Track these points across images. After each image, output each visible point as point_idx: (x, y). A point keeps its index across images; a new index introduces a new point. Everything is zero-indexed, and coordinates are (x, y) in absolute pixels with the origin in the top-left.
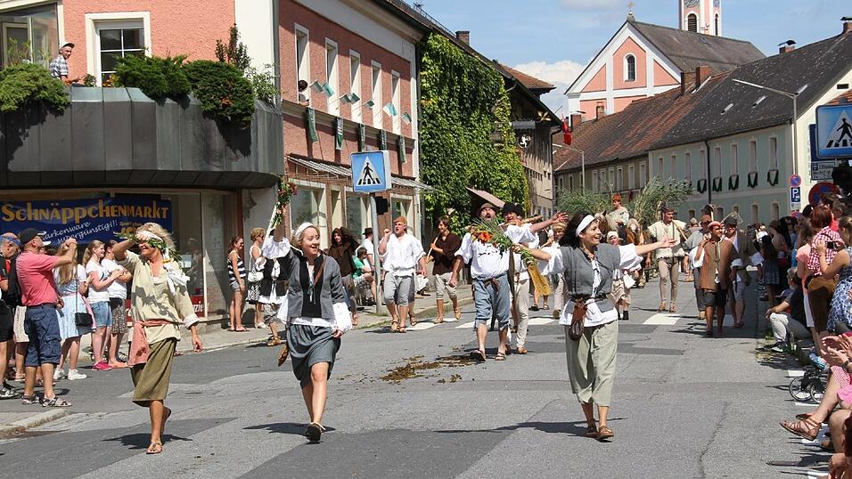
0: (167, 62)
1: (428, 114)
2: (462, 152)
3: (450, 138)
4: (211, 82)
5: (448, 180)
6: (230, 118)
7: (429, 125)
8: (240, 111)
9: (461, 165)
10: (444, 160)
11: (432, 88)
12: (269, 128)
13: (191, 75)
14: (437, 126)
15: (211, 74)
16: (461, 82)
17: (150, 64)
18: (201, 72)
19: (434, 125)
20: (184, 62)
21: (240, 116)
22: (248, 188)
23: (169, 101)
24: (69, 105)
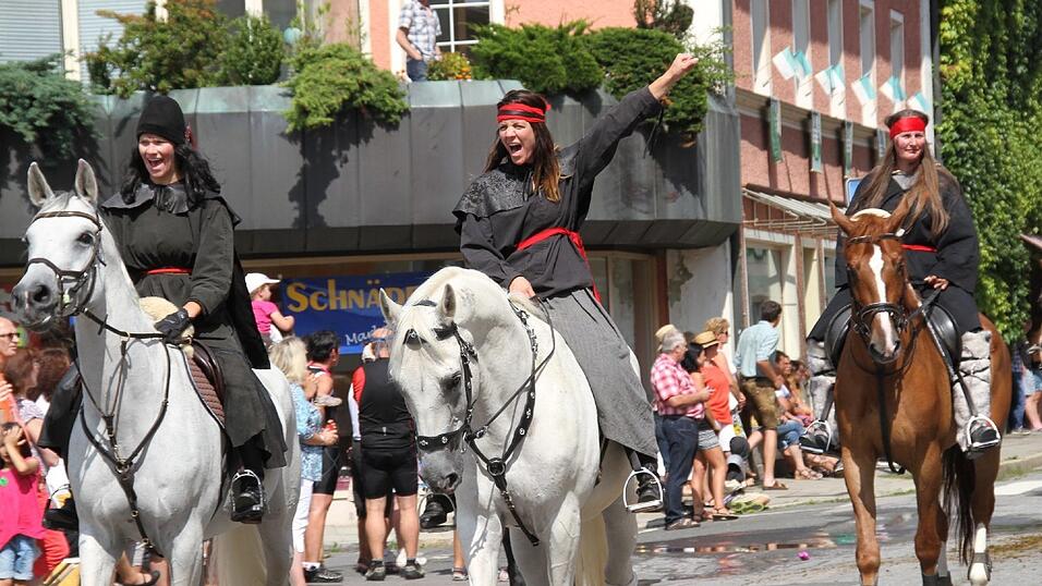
0: (561, 34)
1: (954, 92)
2: (1013, 165)
3: (991, 136)
4: (635, 66)
5: (989, 221)
6: (666, 128)
7: (957, 114)
8: (683, 115)
9: (1012, 189)
10: (985, 182)
11: (960, 40)
12: (721, 141)
13: (600, 53)
14: (970, 116)
15: (633, 51)
16: (1010, 22)
17: (532, 37)
18: (616, 49)
19: (966, 113)
20: (586, 31)
21: (685, 123)
22: (680, 247)
23: (568, 101)
24: (406, 112)
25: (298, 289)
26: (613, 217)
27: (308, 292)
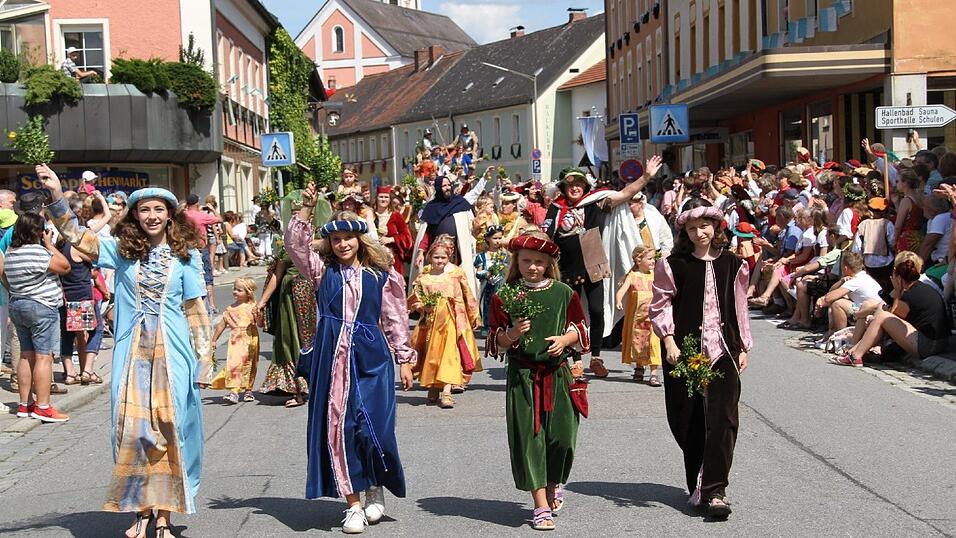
0: (150, 64)
1: (276, 98)
4: (184, 79)
6: (199, 108)
7: (277, 107)
8: (207, 103)
11: (279, 75)
13: (168, 73)
14: (282, 108)
17: (138, 65)
20: (161, 63)
21: (208, 106)
22: (194, 163)
23: (155, 95)
24: (82, 98)
25: (27, 179)
26: (175, 148)
27: (32, 181)
